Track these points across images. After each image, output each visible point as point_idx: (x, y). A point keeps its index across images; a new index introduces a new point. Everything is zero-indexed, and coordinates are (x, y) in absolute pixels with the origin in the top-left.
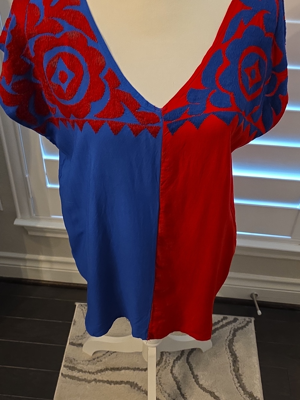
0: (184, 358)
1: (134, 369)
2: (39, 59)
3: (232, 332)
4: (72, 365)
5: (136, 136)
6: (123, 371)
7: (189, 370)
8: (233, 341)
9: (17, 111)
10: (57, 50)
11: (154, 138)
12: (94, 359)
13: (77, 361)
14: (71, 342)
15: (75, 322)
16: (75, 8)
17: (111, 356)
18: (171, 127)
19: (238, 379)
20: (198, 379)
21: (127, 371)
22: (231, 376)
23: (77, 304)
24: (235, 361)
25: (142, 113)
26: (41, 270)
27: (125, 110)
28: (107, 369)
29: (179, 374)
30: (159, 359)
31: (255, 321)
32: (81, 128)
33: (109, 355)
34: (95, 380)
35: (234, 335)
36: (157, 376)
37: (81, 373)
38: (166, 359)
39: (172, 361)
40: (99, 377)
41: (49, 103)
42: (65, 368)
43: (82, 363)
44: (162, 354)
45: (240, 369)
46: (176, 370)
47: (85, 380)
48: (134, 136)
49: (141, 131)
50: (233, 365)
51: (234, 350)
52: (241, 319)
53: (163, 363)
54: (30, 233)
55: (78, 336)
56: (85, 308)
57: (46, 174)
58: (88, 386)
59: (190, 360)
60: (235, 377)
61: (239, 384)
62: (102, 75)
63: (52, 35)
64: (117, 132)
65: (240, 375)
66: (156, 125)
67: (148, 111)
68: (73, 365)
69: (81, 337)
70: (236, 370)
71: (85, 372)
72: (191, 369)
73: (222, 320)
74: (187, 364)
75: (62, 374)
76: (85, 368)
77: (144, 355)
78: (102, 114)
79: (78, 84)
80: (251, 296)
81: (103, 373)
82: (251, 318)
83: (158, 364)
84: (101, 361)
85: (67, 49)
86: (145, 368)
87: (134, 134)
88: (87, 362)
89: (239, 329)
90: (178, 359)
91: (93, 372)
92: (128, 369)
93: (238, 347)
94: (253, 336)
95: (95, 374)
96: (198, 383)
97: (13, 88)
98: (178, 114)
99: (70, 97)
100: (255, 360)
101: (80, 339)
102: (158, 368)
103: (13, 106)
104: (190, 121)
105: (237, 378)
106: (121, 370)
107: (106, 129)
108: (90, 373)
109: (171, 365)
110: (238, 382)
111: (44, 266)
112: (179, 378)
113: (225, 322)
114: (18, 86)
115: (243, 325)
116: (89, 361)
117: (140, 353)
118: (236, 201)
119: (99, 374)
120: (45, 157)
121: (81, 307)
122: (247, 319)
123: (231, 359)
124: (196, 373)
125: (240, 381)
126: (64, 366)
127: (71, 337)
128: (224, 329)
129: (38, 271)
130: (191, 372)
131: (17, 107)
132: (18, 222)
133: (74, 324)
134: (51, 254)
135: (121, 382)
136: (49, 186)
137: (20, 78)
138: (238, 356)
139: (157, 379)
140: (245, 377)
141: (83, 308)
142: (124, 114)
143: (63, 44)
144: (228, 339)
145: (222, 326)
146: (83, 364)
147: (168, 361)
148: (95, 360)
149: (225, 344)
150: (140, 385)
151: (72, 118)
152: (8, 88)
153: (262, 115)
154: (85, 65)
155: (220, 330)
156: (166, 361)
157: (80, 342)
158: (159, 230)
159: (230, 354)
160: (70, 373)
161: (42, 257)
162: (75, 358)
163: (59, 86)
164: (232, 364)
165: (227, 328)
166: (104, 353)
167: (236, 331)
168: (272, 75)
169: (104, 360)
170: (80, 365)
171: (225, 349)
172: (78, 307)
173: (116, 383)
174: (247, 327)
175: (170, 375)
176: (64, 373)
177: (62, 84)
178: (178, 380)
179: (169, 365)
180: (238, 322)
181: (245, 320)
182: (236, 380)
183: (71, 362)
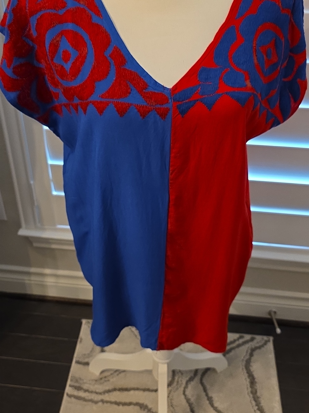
0: (197, 379)
1: (144, 390)
2: (41, 40)
3: (249, 351)
4: (77, 385)
5: (143, 118)
6: (132, 392)
7: (203, 391)
8: (250, 362)
9: (19, 97)
10: (59, 28)
11: (162, 120)
12: (101, 379)
13: (83, 380)
14: (77, 360)
15: (81, 340)
17: (120, 375)
18: (181, 109)
20: (212, 401)
21: (137, 392)
22: (248, 398)
23: (84, 321)
24: (253, 382)
25: (150, 94)
26: (46, 285)
27: (131, 90)
28: (115, 390)
29: (193, 396)
30: (170, 379)
31: (273, 341)
32: (85, 111)
33: (118, 375)
34: (102, 401)
35: (251, 355)
36: (168, 397)
37: (87, 393)
38: (178, 379)
39: (184, 382)
40: (106, 397)
41: (52, 88)
42: (70, 388)
43: (88, 382)
44: (174, 372)
45: (258, 391)
46: (189, 392)
47: (91, 401)
48: (141, 118)
49: (148, 113)
50: (251, 387)
51: (252, 370)
52: (259, 339)
53: (175, 384)
54: (35, 245)
55: (85, 355)
57: (52, 181)
58: (95, 407)
59: (204, 381)
60: (252, 399)
61: (257, 407)
62: (108, 53)
63: (54, 11)
64: (123, 114)
65: (258, 398)
66: (165, 106)
67: (156, 91)
68: (79, 385)
70: (254, 393)
71: (92, 392)
72: (205, 390)
73: (238, 339)
74: (200, 385)
75: (67, 394)
76: (92, 388)
77: (154, 373)
78: (107, 94)
79: (82, 63)
80: (270, 313)
81: (111, 394)
82: (268, 337)
83: (170, 385)
84: (109, 380)
85: (70, 26)
86: (155, 388)
87: (141, 115)
88: (94, 382)
89: (256, 348)
90: (191, 379)
91: (100, 392)
92: (137, 389)
93: (256, 367)
94: (272, 356)
95: (102, 394)
96: (212, 405)
97: (14, 72)
98: (189, 94)
99: (73, 78)
100: (274, 382)
101: (87, 357)
102: (170, 388)
103: (15, 91)
104: (201, 102)
105: (255, 401)
106: (130, 391)
107: (111, 110)
108: (97, 393)
109: (183, 386)
110: (256, 405)
111: (50, 281)
112: (192, 400)
113: (241, 341)
114: (19, 70)
115: (260, 344)
116: (96, 381)
117: (149, 372)
118: (253, 209)
119: (107, 395)
120: (50, 162)
121: (88, 324)
122: (265, 338)
123: (248, 380)
124: (210, 395)
125: (258, 404)
126: (70, 386)
127: (77, 354)
128: (241, 348)
129: (43, 286)
130: (205, 393)
131: (18, 93)
132: (22, 232)
133: (81, 342)
134: (56, 267)
135: (130, 404)
136: (55, 193)
137: (22, 61)
138: (255, 377)
139: (169, 401)
140: (264, 399)
142: (131, 94)
143: (66, 21)
144: (245, 359)
145: (239, 346)
146: (90, 384)
147: (180, 382)
148: (103, 380)
149: (242, 364)
150: (150, 407)
151: (76, 101)
152: (9, 72)
153: (279, 101)
154: (89, 43)
155: (237, 350)
156: (178, 382)
157: (86, 360)
158: (169, 226)
159: (247, 374)
160: (76, 393)
161: (47, 271)
162: (81, 377)
163: (62, 66)
164: (249, 385)
165: (243, 347)
166: (112, 372)
167: (253, 350)
168: (289, 57)
169: (111, 380)
170: (86, 385)
171: (241, 369)
172: (85, 324)
173: (125, 404)
174: (265, 347)
175: (183, 397)
176: (69, 393)
177: (65, 64)
178: (191, 402)
179: (181, 386)
180: (255, 341)
181: (263, 339)
182: (254, 403)
183: (77, 381)
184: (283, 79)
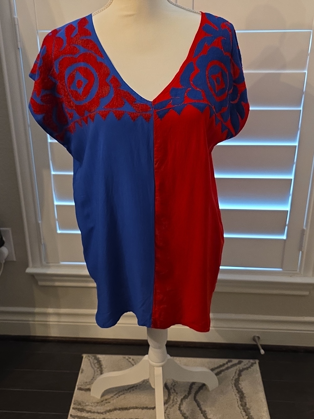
0: (191, 396)
1: (143, 408)
2: (62, 77)
3: (238, 372)
4: (80, 407)
5: (134, 121)
6: (131, 411)
7: (197, 406)
8: (239, 381)
10: (75, 66)
11: (147, 123)
12: (102, 401)
13: (85, 403)
14: (79, 387)
15: (83, 370)
16: (88, 37)
17: (119, 397)
18: (160, 114)
19: (245, 412)
20: (206, 414)
21: (136, 410)
22: (238, 410)
23: (84, 356)
24: (242, 396)
25: (138, 105)
26: (49, 325)
27: (125, 103)
28: (115, 409)
29: (187, 411)
30: (166, 398)
31: (259, 363)
33: (117, 397)
35: (240, 375)
36: (165, 413)
37: (90, 413)
38: (173, 398)
39: (179, 400)
40: (107, 416)
42: (73, 410)
43: (90, 404)
45: (247, 403)
46: (184, 407)
48: (132, 121)
49: (137, 117)
50: (241, 401)
51: (241, 388)
52: (246, 362)
53: (171, 402)
54: (40, 283)
55: (86, 382)
56: (92, 358)
57: (57, 220)
59: (197, 398)
60: (242, 411)
61: (247, 417)
62: (108, 80)
63: (71, 56)
64: (120, 118)
65: (248, 409)
66: (148, 113)
67: (142, 103)
68: (82, 407)
69: (88, 383)
70: (244, 405)
71: (94, 412)
72: (199, 405)
73: (227, 363)
74: (194, 402)
75: (71, 415)
76: (94, 409)
78: (109, 106)
79: (91, 87)
80: (254, 339)
81: (111, 413)
82: (254, 360)
83: (165, 404)
84: (109, 402)
85: (82, 64)
86: (153, 406)
87: (132, 119)
88: (96, 404)
89: (244, 369)
90: (185, 397)
91: (102, 412)
92: (136, 408)
93: (244, 385)
94: (259, 375)
95: (104, 413)
96: (206, 417)
97: (41, 100)
98: (164, 105)
99: (84, 98)
100: (262, 396)
101: (88, 385)
102: (166, 406)
103: (41, 114)
104: (173, 109)
106: (129, 410)
107: (111, 116)
108: (98, 413)
109: (179, 403)
110: (246, 415)
112: (187, 414)
113: (229, 364)
114: (45, 98)
115: (247, 366)
116: (98, 403)
119: (108, 414)
120: (56, 203)
121: (88, 358)
122: (252, 361)
123: (238, 395)
124: (203, 409)
125: (248, 414)
126: (73, 408)
127: (79, 382)
128: (230, 370)
129: (46, 326)
130: (199, 408)
131: (43, 115)
132: (29, 270)
133: (82, 372)
134: (59, 307)
136: (59, 232)
137: (47, 92)
138: (244, 393)
139: (166, 416)
140: (253, 410)
141: (90, 358)
142: (125, 106)
143: (79, 61)
144: (234, 379)
145: (228, 368)
146: (92, 406)
147: (175, 400)
148: (104, 402)
149: (231, 383)
151: (87, 113)
153: (230, 118)
154: (96, 74)
155: (226, 371)
156: (173, 400)
157: (88, 387)
159: (237, 391)
160: (79, 414)
161: (51, 310)
162: (83, 401)
163: (76, 92)
164: (239, 400)
165: (232, 369)
167: (241, 371)
168: (233, 86)
169: (112, 402)
170: (88, 407)
171: (231, 387)
172: (85, 358)
174: (252, 368)
175: (179, 412)
176: (73, 414)
177: (78, 90)
178: (186, 416)
179: (176, 403)
180: (242, 364)
181: (249, 362)
182: (244, 413)
183: (80, 404)
184: (231, 102)
